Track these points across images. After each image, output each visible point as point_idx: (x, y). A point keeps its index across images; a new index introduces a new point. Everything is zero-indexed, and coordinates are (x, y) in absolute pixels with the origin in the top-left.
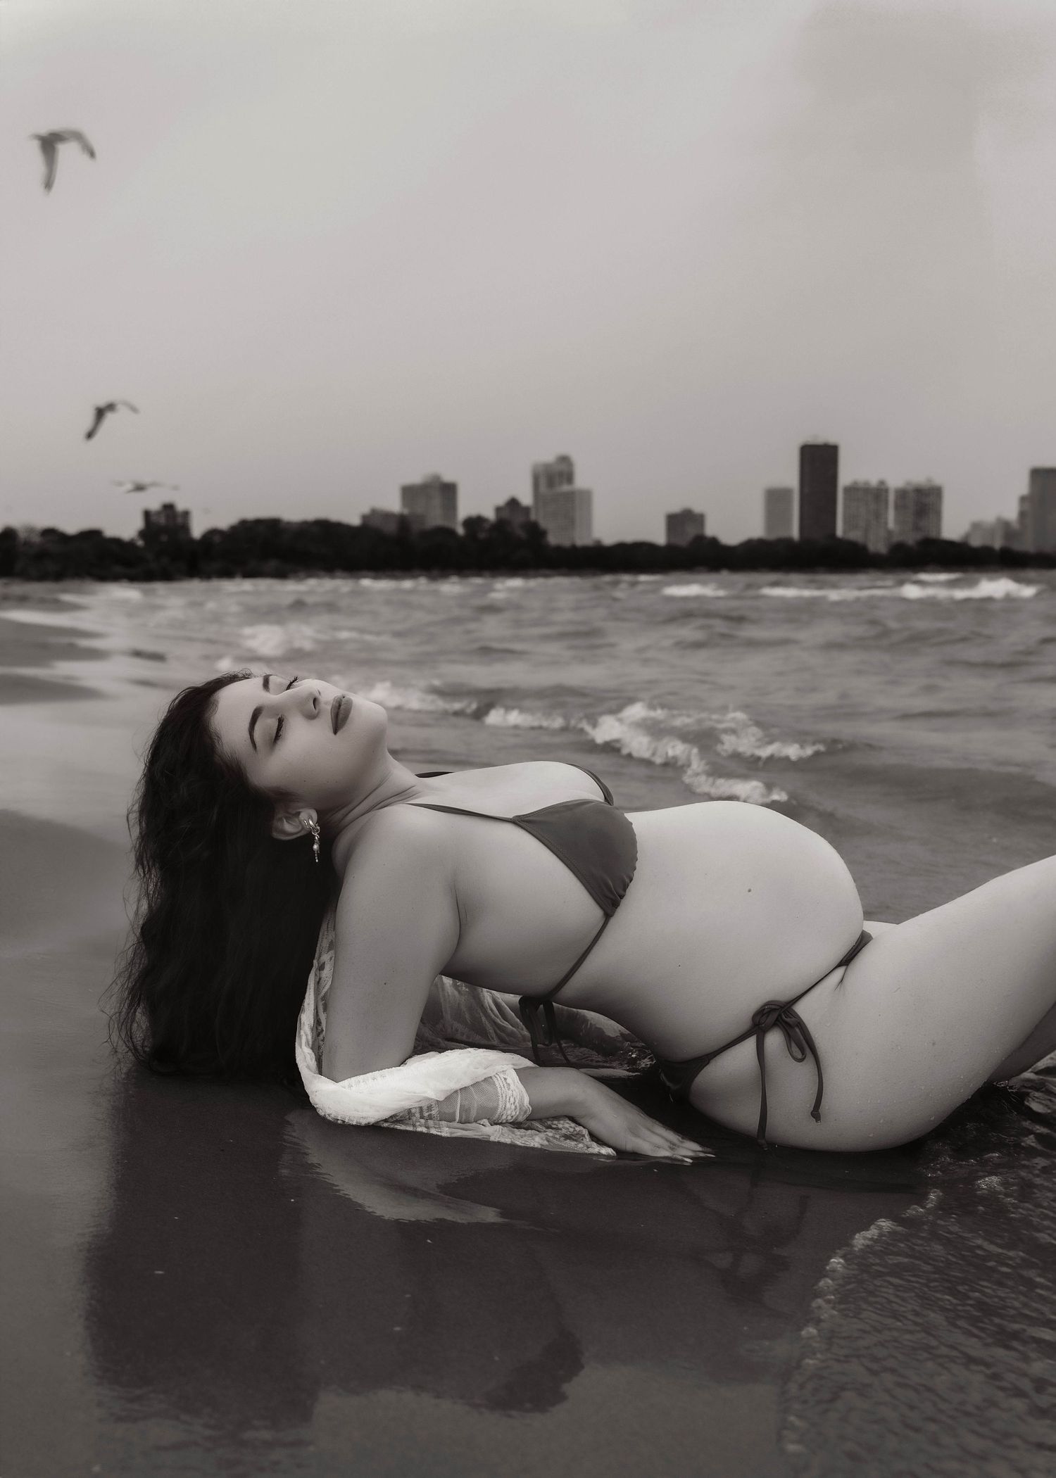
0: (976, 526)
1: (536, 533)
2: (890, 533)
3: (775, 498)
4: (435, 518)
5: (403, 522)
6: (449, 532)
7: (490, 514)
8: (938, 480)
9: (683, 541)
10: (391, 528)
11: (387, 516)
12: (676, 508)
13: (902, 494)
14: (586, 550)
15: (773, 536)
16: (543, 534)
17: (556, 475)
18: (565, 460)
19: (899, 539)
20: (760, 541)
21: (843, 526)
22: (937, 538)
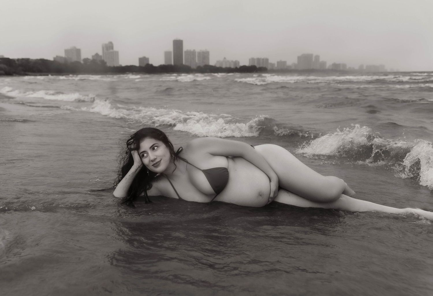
0: (218, 62)
1: (103, 63)
2: (196, 63)
3: (167, 54)
4: (74, 59)
5: (65, 59)
6: (79, 63)
8: (208, 50)
9: (143, 65)
10: (62, 61)
11: (61, 58)
13: (199, 53)
14: (117, 67)
15: (167, 64)
16: (106, 63)
17: (109, 47)
18: (111, 43)
19: (198, 65)
20: (164, 65)
21: (185, 61)
22: (208, 64)
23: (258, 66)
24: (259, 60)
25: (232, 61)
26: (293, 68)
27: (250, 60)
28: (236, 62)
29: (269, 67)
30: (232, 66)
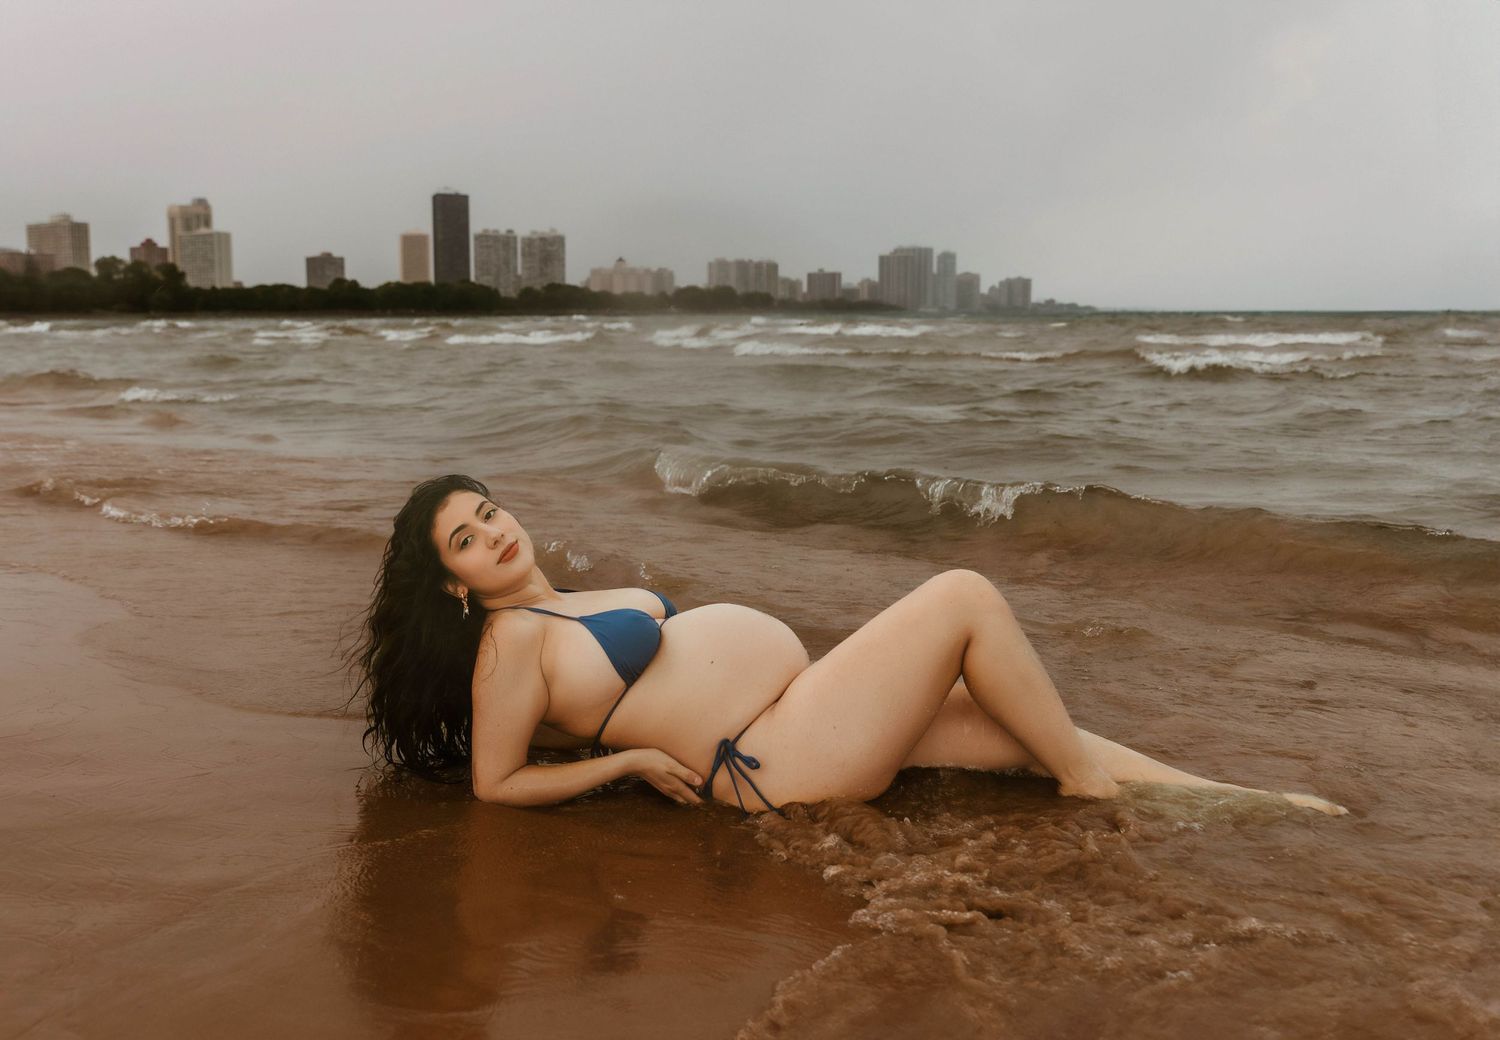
0: (595, 272)
1: (173, 274)
2: (519, 278)
3: (411, 243)
4: (65, 260)
5: (29, 261)
6: (81, 274)
7: (125, 256)
8: (560, 231)
9: (324, 285)
10: (18, 269)
11: (13, 255)
12: (316, 252)
13: (529, 242)
14: (226, 291)
15: (410, 281)
16: (182, 275)
17: (194, 218)
18: (202, 203)
19: (524, 284)
20: (398, 285)
21: (476, 272)
22: (561, 282)
23: (740, 290)
24: (742, 266)
25: (648, 271)
26: (864, 296)
27: (710, 265)
28: (662, 276)
29: (781, 293)
30: (648, 290)
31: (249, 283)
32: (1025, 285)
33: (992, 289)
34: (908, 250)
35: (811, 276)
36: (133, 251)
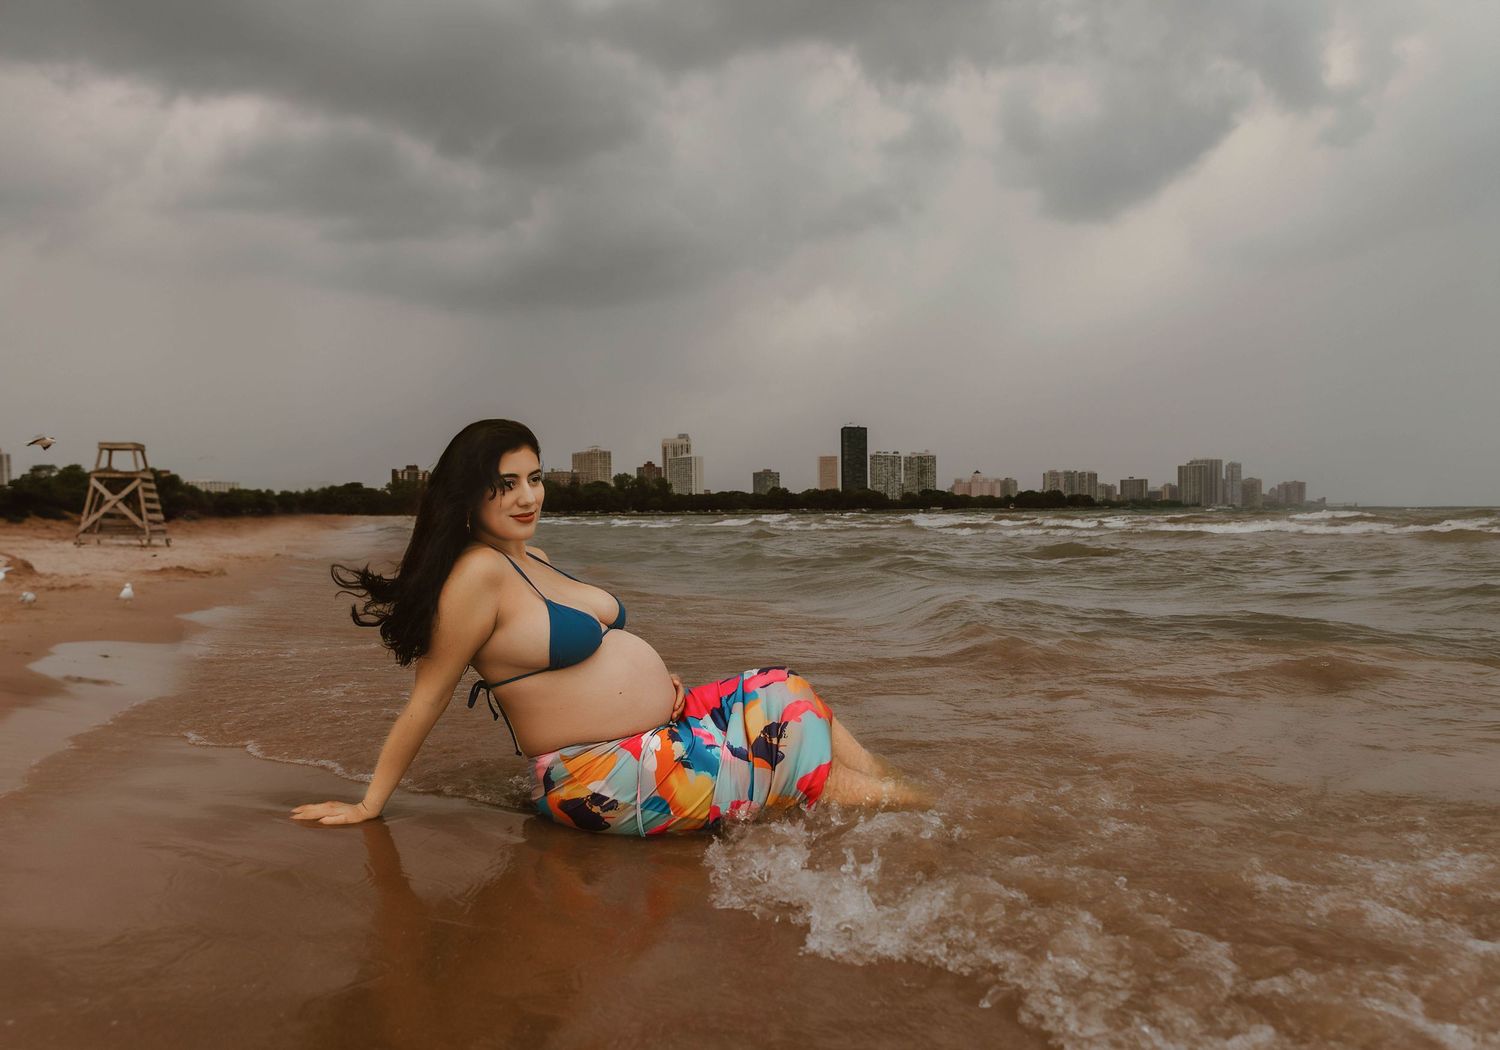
0: (958, 482)
1: (664, 486)
2: (902, 486)
3: (825, 462)
4: (595, 477)
5: (574, 479)
6: (604, 485)
7: (633, 473)
8: (933, 452)
9: (765, 491)
10: (565, 482)
11: (563, 474)
12: (759, 469)
13: (909, 460)
14: (699, 497)
15: (824, 489)
16: (670, 486)
18: (684, 437)
19: (908, 490)
20: (816, 490)
21: (871, 481)
22: (933, 489)
23: (1067, 494)
24: (1069, 475)
25: (997, 480)
26: (1166, 497)
27: (1044, 476)
28: (1007, 484)
29: (1099, 496)
30: (998, 494)
31: (714, 491)
32: (1300, 487)
33: (1272, 489)
34: (1202, 461)
35: (1122, 482)
36: (639, 469)
